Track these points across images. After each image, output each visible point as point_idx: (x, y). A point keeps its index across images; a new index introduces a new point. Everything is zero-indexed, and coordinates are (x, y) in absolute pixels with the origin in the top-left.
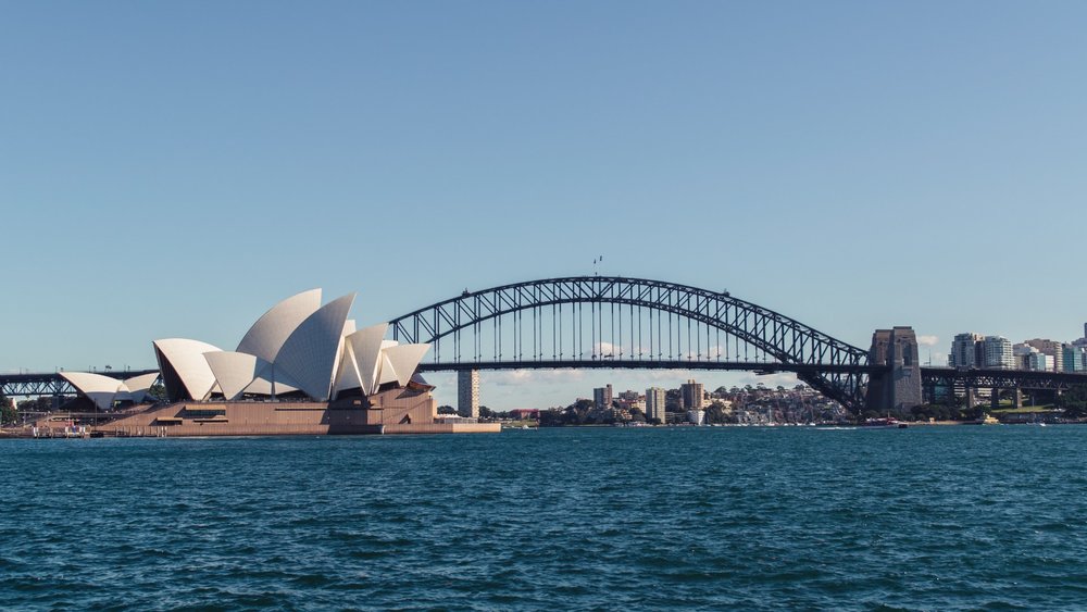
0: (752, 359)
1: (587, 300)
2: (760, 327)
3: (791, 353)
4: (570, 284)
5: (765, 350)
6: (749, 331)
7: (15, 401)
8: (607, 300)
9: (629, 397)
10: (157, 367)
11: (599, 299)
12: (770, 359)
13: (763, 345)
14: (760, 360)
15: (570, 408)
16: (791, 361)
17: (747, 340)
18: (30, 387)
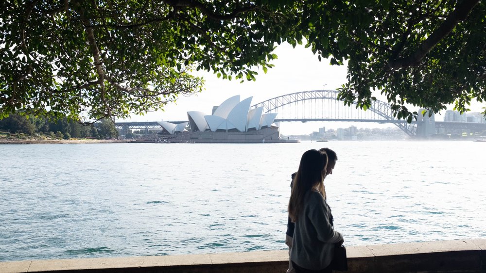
0: (377, 119)
1: (320, 98)
2: (380, 107)
3: (390, 116)
4: (314, 93)
5: (381, 115)
6: (376, 109)
7: (133, 130)
8: (327, 98)
9: (331, 131)
10: (188, 120)
11: (325, 98)
12: (383, 119)
13: (381, 114)
14: (380, 119)
15: (311, 135)
16: (390, 119)
17: (375, 112)
18: (137, 127)
